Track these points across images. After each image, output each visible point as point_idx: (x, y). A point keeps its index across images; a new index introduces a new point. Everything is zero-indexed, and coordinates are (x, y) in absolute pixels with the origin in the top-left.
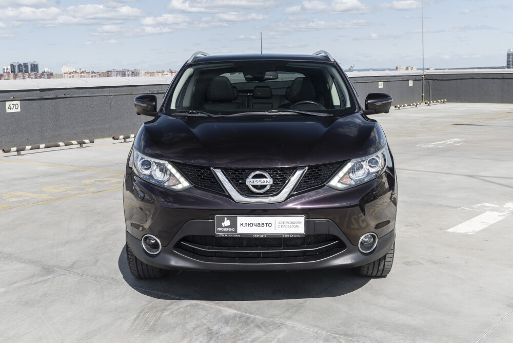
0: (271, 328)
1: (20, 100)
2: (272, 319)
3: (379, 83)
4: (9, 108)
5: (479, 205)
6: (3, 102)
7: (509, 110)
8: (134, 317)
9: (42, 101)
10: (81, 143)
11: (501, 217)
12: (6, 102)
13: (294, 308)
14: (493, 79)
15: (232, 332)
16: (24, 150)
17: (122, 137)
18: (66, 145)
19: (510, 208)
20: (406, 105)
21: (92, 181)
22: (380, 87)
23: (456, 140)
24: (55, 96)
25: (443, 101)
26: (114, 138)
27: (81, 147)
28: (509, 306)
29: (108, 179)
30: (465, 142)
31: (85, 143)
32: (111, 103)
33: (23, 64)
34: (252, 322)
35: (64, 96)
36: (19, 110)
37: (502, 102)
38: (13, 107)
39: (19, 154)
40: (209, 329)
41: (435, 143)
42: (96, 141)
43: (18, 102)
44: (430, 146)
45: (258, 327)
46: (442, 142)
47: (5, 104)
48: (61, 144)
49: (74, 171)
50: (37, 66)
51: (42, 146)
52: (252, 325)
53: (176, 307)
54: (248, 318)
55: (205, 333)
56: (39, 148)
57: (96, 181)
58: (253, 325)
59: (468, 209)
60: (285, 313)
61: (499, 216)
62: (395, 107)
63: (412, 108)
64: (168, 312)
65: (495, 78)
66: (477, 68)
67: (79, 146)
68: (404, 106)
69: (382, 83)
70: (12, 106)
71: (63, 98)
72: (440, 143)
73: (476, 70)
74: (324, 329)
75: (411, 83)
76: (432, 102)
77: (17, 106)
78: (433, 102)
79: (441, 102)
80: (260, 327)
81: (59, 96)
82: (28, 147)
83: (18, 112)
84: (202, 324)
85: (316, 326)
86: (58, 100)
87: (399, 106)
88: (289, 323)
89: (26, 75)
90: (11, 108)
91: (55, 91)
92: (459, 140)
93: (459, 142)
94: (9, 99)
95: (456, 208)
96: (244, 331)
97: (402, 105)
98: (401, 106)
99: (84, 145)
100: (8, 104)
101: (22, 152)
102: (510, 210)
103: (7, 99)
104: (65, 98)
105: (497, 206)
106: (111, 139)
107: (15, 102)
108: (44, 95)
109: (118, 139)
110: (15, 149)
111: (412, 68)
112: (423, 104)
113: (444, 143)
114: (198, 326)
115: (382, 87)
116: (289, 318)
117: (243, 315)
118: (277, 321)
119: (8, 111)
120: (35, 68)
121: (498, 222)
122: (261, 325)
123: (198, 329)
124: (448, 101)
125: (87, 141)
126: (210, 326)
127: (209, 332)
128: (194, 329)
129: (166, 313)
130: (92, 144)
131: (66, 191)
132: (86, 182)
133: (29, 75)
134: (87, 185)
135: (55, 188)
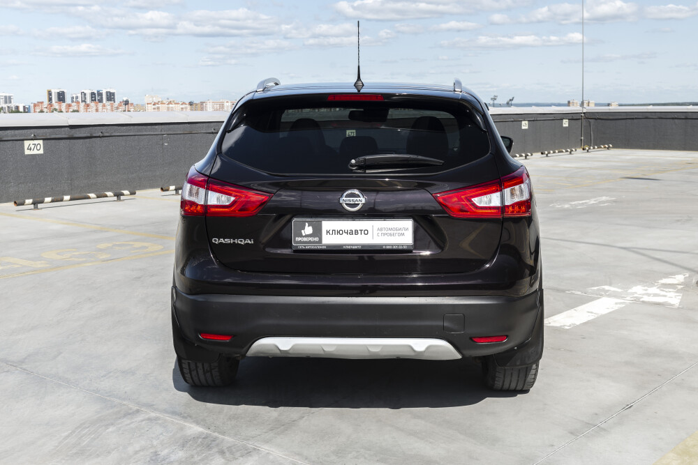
0: (238, 454)
1: (43, 139)
2: (245, 442)
3: (523, 122)
4: (28, 149)
5: (596, 288)
6: (20, 142)
7: (690, 159)
8: (66, 434)
9: (72, 141)
10: (118, 195)
11: (618, 305)
12: (25, 142)
13: (282, 427)
14: (673, 118)
15: (183, 459)
16: (42, 202)
17: (172, 188)
18: (98, 197)
19: (636, 293)
20: (557, 151)
21: (110, 245)
22: (523, 128)
23: (604, 198)
24: (89, 135)
25: (607, 146)
26: (162, 189)
27: (119, 199)
28: (572, 433)
29: (131, 243)
30: (615, 201)
31: (123, 195)
32: (163, 144)
33: (96, 92)
34: (217, 445)
35: (101, 135)
36: (41, 152)
37: (684, 149)
38: (34, 148)
39: (36, 208)
40: (156, 454)
41: (573, 203)
42: (138, 192)
43: (41, 142)
44: (566, 206)
45: (222, 453)
46: (584, 202)
47: (23, 144)
48: (92, 195)
49: (95, 231)
50: (113, 94)
51: (67, 198)
52: (215, 450)
53: (129, 422)
54: (215, 439)
55: (148, 459)
56: (62, 200)
57: (116, 245)
58: (217, 450)
59: (579, 293)
60: (266, 434)
61: (616, 304)
62: (542, 153)
63: (564, 155)
64: (115, 428)
65: (676, 118)
66: (654, 105)
67: (115, 198)
68: (554, 152)
69: (527, 122)
70: (32, 147)
71: (99, 137)
72: (581, 202)
73: (651, 107)
74: (306, 459)
75: (566, 123)
76: (592, 148)
77: (39, 146)
78: (594, 148)
79: (605, 147)
80: (224, 453)
81: (95, 135)
82: (48, 199)
83: (41, 155)
84: (150, 446)
85: (298, 454)
86: (94, 139)
87: (546, 152)
88: (265, 448)
89: (100, 105)
90: (31, 149)
91: (89, 128)
92: (608, 198)
93: (607, 201)
94: (29, 138)
95: (563, 291)
96: (199, 458)
97: (552, 152)
98: (549, 153)
99: (122, 197)
100: (27, 143)
101: (40, 206)
102: (635, 295)
103: (26, 138)
104: (103, 137)
105: (620, 290)
106: (159, 190)
107: (36, 142)
108: (75, 133)
109: (168, 190)
110: (30, 201)
111: (589, 102)
112: (580, 150)
113: (586, 203)
114: (143, 449)
115: (527, 128)
116: (267, 442)
117: (210, 434)
118: (250, 445)
119: (27, 152)
120: (111, 97)
121: (610, 313)
122: (226, 451)
123: (142, 453)
124: (614, 147)
125: (126, 192)
126: (159, 449)
127: (154, 458)
128: (136, 452)
129: (111, 429)
130: (132, 197)
131: (71, 257)
132: (102, 246)
133: (104, 106)
134: (101, 250)
135: (58, 254)
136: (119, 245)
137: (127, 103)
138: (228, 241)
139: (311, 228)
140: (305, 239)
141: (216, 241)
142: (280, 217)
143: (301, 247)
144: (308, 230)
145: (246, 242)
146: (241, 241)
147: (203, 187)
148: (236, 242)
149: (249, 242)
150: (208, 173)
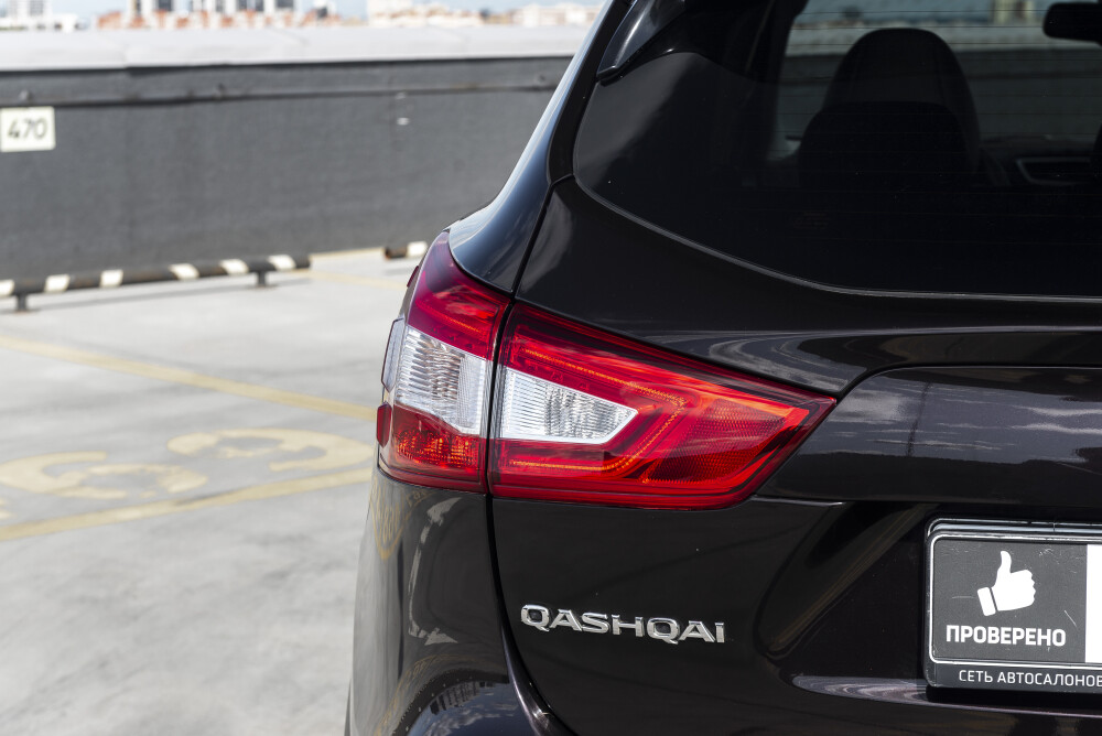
1: (55, 106)
4: (11, 133)
10: (261, 270)
12: (3, 112)
16: (39, 289)
17: (417, 247)
18: (200, 276)
21: (211, 441)
24: (184, 94)
26: (386, 253)
27: (262, 283)
31: (272, 269)
32: (393, 122)
35: (221, 94)
36: (48, 144)
38: (26, 130)
39: (22, 307)
42: (316, 262)
43: (48, 113)
48: (185, 271)
51: (111, 277)
56: (96, 285)
67: (252, 279)
70: (22, 127)
71: (212, 100)
77: (40, 128)
81: (199, 94)
82: (58, 282)
86: (197, 106)
89: (258, 17)
90: (17, 135)
91: (184, 75)
94: (15, 101)
99: (271, 278)
100: (7, 117)
101: (32, 301)
103: (6, 102)
104: (225, 99)
106: (377, 255)
107: (35, 113)
108: (142, 90)
109: (402, 255)
110: (7, 286)
119: (7, 143)
125: (282, 261)
130: (301, 274)
131: (82, 484)
132: (186, 444)
133: (268, 22)
134: (180, 460)
135: (47, 471)
136: (240, 443)
137: (323, 13)
138: (595, 622)
139: (1025, 576)
140: (994, 636)
141: (536, 616)
142: (864, 516)
143: (973, 673)
144: (1013, 588)
145: (688, 633)
146: (664, 628)
147: (478, 348)
148: (639, 633)
149: (703, 633)
150: (505, 282)
